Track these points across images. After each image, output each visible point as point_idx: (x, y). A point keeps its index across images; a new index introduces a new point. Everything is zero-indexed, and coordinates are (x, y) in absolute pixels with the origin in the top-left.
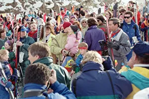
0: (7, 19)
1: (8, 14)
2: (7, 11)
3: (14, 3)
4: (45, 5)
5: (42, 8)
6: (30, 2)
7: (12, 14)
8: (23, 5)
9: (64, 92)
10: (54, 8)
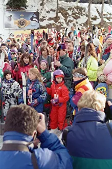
0: (48, 36)
1: (50, 30)
2: (49, 26)
3: (56, 17)
4: (91, 20)
5: (86, 24)
6: (74, 17)
7: (53, 29)
8: (66, 20)
9: (55, 146)
10: (100, 24)
